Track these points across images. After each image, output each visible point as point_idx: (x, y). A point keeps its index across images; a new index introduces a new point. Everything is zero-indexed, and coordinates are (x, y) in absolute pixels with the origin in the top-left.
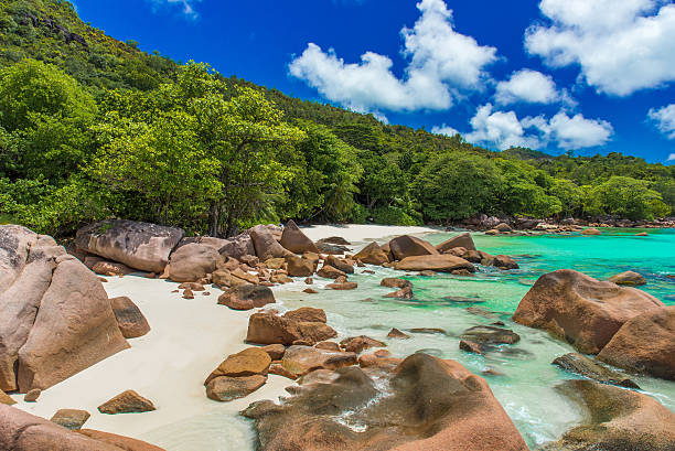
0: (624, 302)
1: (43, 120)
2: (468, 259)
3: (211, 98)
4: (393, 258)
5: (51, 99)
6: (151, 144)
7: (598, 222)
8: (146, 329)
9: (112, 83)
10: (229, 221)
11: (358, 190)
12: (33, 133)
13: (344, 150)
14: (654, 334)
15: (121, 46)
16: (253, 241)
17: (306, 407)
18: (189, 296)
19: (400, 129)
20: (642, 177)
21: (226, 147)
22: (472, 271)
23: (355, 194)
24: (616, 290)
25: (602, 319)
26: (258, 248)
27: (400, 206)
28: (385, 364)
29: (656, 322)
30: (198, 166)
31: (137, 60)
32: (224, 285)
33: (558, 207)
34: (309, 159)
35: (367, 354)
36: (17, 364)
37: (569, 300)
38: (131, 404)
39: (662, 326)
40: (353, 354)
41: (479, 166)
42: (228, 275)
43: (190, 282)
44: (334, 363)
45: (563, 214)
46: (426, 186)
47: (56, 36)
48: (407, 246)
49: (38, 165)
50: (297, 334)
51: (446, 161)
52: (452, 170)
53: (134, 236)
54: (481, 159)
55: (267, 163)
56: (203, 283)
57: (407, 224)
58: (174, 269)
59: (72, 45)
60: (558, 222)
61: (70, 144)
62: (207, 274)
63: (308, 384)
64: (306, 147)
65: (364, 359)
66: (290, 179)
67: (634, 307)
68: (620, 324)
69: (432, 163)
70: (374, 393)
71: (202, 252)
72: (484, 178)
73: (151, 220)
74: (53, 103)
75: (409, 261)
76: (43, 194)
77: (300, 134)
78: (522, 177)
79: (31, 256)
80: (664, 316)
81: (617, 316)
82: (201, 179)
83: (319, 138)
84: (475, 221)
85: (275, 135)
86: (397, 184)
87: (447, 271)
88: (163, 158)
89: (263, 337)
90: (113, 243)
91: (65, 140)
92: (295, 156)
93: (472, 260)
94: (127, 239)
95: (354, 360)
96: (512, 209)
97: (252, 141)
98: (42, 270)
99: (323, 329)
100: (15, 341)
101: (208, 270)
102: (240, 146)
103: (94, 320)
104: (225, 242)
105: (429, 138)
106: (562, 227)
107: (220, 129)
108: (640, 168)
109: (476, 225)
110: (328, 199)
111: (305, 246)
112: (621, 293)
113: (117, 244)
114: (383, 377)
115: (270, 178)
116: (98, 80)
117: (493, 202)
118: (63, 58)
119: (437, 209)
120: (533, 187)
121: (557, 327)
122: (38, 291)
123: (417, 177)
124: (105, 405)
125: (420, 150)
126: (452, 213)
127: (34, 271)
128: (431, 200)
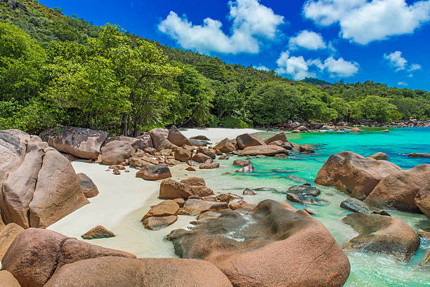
0: (381, 168)
1: (12, 63)
2: (284, 147)
3: (122, 48)
4: (239, 147)
5: (16, 48)
6: (86, 78)
7: (359, 124)
8: (97, 192)
9: (46, 37)
10: (134, 127)
11: (213, 106)
12: (5, 71)
13: (203, 80)
14: (398, 185)
15: (50, 11)
16: (152, 138)
17: (207, 231)
18: (117, 173)
19: (236, 67)
20: (385, 96)
21: (132, 79)
22: (287, 154)
23: (211, 108)
24: (376, 162)
25: (368, 178)
26: (155, 142)
27: (239, 116)
28: (247, 207)
29: (398, 179)
30: (115, 92)
31: (62, 21)
32: (137, 166)
33: (335, 115)
34: (182, 86)
35: (234, 203)
36: (29, 212)
37: (348, 168)
38: (101, 233)
39: (402, 181)
40: (225, 203)
41: (287, 90)
42: (139, 159)
43: (116, 164)
44: (215, 208)
45: (338, 120)
46: (255, 103)
47: (6, 5)
48: (248, 140)
49: (10, 91)
50: (190, 193)
51: (267, 87)
52: (271, 93)
53: (77, 137)
54: (288, 86)
55: (158, 89)
56: (124, 165)
57: (244, 128)
58: (104, 157)
59: (17, 10)
60: (335, 124)
61: (30, 78)
62: (126, 161)
63: (203, 220)
64: (180, 79)
65: (233, 205)
66: (173, 100)
67: (386, 171)
68: (378, 181)
69: (258, 88)
70: (245, 222)
71: (121, 146)
72: (290, 97)
73: (87, 126)
74: (17, 51)
75: (249, 150)
76: (15, 111)
77: (179, 71)
78: (313, 97)
79: (28, 148)
80: (404, 176)
81: (376, 177)
82: (118, 100)
83: (187, 73)
84: (285, 124)
85: (164, 71)
86: (237, 102)
87: (272, 155)
88: (93, 86)
89: (169, 195)
90: (64, 141)
91: (27, 75)
92: (173, 85)
93: (286, 148)
94: (73, 139)
95: (226, 206)
96: (308, 116)
97: (148, 75)
98: (36, 157)
99: (205, 190)
100: (26, 199)
101: (126, 157)
102: (141, 79)
103: (69, 186)
104: (135, 140)
105: (255, 73)
106: (337, 127)
107: (127, 68)
108: (384, 90)
109: (285, 127)
110: (193, 112)
111: (183, 142)
112: (379, 164)
113: (67, 142)
114: (247, 214)
115: (161, 99)
116: (37, 35)
117: (295, 112)
118: (12, 19)
119: (262, 117)
120: (320, 103)
121: (341, 184)
122: (35, 169)
123: (249, 97)
124: (86, 234)
125: (249, 80)
126: (271, 120)
127: (32, 157)
128: (258, 112)
